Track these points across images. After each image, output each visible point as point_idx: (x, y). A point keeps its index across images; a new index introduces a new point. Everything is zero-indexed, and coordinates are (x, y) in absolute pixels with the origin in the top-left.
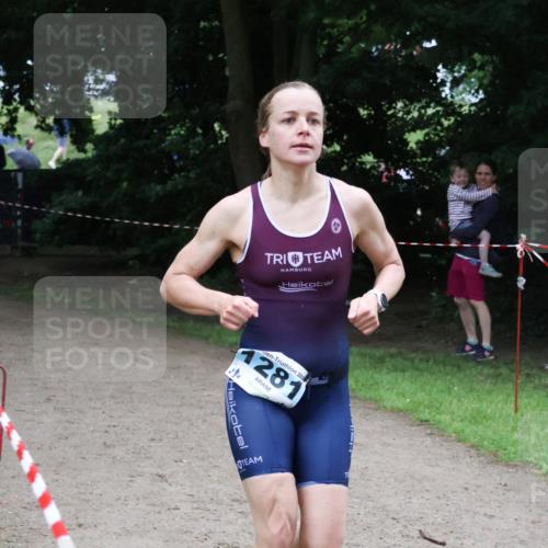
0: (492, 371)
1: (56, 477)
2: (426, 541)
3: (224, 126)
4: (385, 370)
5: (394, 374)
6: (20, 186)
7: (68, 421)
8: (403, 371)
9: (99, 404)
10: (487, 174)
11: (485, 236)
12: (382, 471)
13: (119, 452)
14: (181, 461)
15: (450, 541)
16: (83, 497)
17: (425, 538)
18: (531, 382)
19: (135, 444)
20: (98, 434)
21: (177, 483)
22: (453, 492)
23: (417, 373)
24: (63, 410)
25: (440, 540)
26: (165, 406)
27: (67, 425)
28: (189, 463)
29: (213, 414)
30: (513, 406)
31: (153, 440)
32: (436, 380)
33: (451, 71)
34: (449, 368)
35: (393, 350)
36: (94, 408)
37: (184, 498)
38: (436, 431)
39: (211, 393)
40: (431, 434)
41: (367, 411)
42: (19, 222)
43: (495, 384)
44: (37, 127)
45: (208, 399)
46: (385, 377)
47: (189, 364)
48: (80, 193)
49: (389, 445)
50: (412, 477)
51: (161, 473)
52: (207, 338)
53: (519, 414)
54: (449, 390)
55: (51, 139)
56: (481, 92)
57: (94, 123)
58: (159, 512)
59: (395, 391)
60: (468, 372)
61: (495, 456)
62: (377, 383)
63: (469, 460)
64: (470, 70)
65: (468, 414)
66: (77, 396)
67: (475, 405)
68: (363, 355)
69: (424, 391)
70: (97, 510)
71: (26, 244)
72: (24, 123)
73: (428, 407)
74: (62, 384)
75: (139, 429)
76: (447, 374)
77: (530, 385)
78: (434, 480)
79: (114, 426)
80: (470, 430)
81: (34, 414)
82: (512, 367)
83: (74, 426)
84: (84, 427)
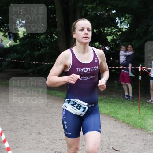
0: (132, 103)
1: (10, 134)
2: (114, 150)
3: (56, 35)
4: (102, 103)
5: (104, 104)
7: (13, 118)
8: (107, 103)
9: (21, 113)
10: (131, 48)
11: (130, 65)
13: (27, 126)
14: (45, 129)
15: (121, 150)
16: (17, 139)
17: (114, 149)
18: (144, 106)
19: (32, 124)
20: (21, 122)
21: (44, 135)
22: (121, 136)
23: (111, 103)
24: (11, 115)
25: (118, 150)
26: (40, 113)
28: (47, 129)
29: (54, 116)
30: (138, 112)
31: (37, 123)
32: (117, 105)
33: (120, 19)
34: (120, 102)
35: (104, 97)
37: (46, 139)
38: (117, 120)
40: (115, 120)
43: (133, 106)
44: (3, 36)
45: (52, 111)
46: (102, 105)
48: (15, 54)
50: (110, 133)
51: (39, 132)
52: (52, 94)
53: (140, 115)
54: (120, 108)
55: (7, 39)
56: (128, 25)
57: (19, 34)
58: (39, 143)
59: (105, 109)
60: (125, 103)
61: (133, 126)
63: (126, 128)
64: (125, 19)
65: (125, 115)
66: (15, 111)
67: (128, 112)
69: (113, 108)
70: (21, 143)
73: (114, 113)
74: (11, 108)
75: (33, 120)
76: (120, 104)
77: (143, 107)
78: (116, 133)
79: (26, 119)
80: (126, 119)
81: (3, 116)
82: (138, 101)
83: (15, 119)
84: (17, 119)
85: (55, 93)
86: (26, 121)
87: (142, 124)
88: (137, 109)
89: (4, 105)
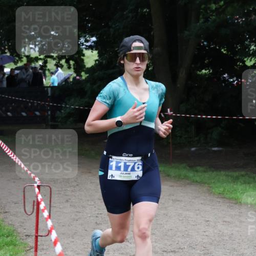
1: (73, 240)
4: (239, 183)
5: (244, 185)
6: (49, 95)
7: (77, 212)
8: (249, 183)
9: (92, 203)
12: (241, 236)
16: (86, 250)
20: (92, 218)
24: (74, 206)
27: (76, 213)
35: (243, 173)
36: (90, 205)
41: (231, 204)
42: (49, 113)
46: (239, 187)
49: (244, 222)
57: (85, 61)
62: (235, 190)
66: (81, 199)
68: (227, 176)
71: (53, 123)
72: (50, 63)
74: (73, 193)
79: (101, 214)
81: (60, 208)
83: (81, 214)
84: (85, 214)
86: (101, 217)
89: (60, 189)
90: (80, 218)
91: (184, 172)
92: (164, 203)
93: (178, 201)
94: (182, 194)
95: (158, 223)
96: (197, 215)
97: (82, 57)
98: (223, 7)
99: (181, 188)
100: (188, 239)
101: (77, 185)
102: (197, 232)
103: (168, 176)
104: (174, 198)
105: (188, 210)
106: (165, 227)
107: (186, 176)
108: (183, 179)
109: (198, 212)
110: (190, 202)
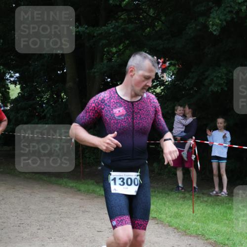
0: (182, 195)
3: (65, 94)
9: (16, 214)
13: (24, 235)
14: (51, 238)
19: (31, 231)
20: (15, 227)
26: (44, 214)
27: (2, 224)
28: (55, 239)
30: (192, 210)
31: (39, 229)
32: (159, 200)
34: (164, 195)
36: (14, 216)
38: (159, 222)
39: (64, 208)
40: (157, 223)
43: (184, 201)
45: (62, 211)
47: (53, 196)
50: (150, 242)
52: (61, 184)
53: (194, 214)
54: (165, 204)
56: (173, 76)
57: (10, 94)
60: (172, 196)
61: (185, 232)
63: (174, 234)
65: (172, 214)
66: (6, 211)
67: (176, 211)
73: (156, 212)
75: (33, 225)
76: (163, 197)
77: (199, 201)
78: (159, 244)
79: (22, 224)
80: (174, 221)
82: (191, 193)
84: (9, 224)
85: (65, 182)
86: (23, 226)
87: (199, 229)
88: (190, 206)
90: (5, 227)
91: (92, 187)
92: (75, 214)
93: (88, 212)
94: (90, 206)
95: (70, 230)
96: (102, 223)
97: (8, 90)
98: (122, 51)
99: (89, 201)
100: (94, 244)
101: (3, 199)
102: (102, 238)
103: (79, 190)
104: (83, 209)
105: (95, 219)
106: (76, 234)
107: (94, 190)
108: (92, 193)
109: (103, 221)
110: (96, 212)
